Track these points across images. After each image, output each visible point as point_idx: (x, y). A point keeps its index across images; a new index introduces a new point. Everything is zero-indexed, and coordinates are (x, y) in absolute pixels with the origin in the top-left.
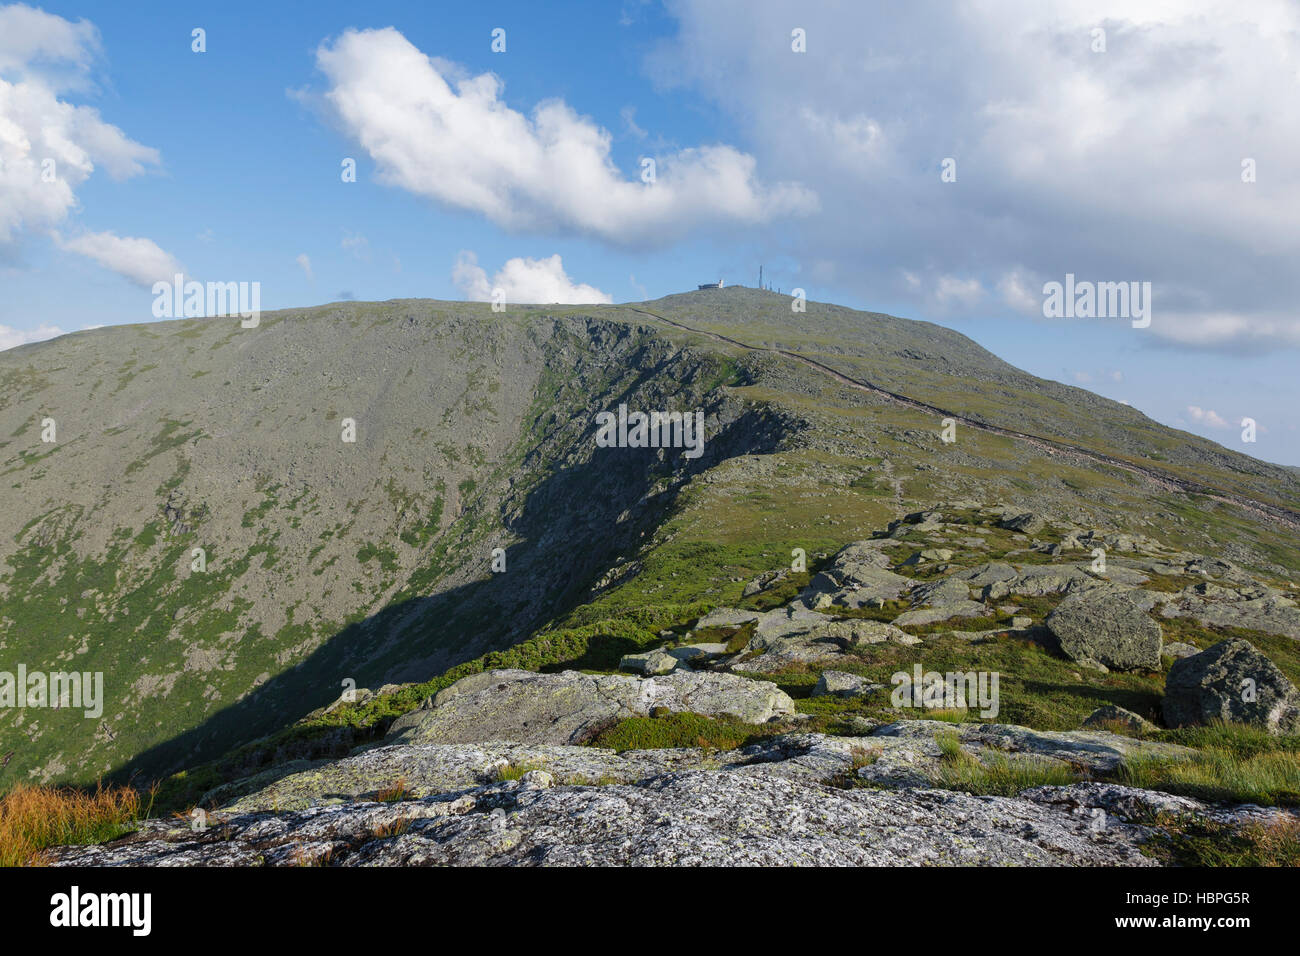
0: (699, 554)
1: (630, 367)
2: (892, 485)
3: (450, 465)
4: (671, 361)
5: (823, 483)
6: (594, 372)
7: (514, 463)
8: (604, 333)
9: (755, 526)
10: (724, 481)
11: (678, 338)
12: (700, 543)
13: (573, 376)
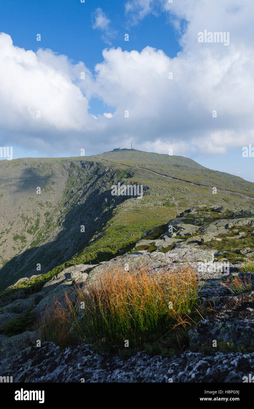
0: (121, 229)
1: (95, 174)
2: (175, 204)
3: (41, 208)
4: (107, 172)
5: (155, 205)
6: (84, 176)
7: (61, 206)
8: (86, 165)
9: (137, 219)
10: (126, 206)
11: (109, 165)
12: (121, 225)
13: (77, 178)
